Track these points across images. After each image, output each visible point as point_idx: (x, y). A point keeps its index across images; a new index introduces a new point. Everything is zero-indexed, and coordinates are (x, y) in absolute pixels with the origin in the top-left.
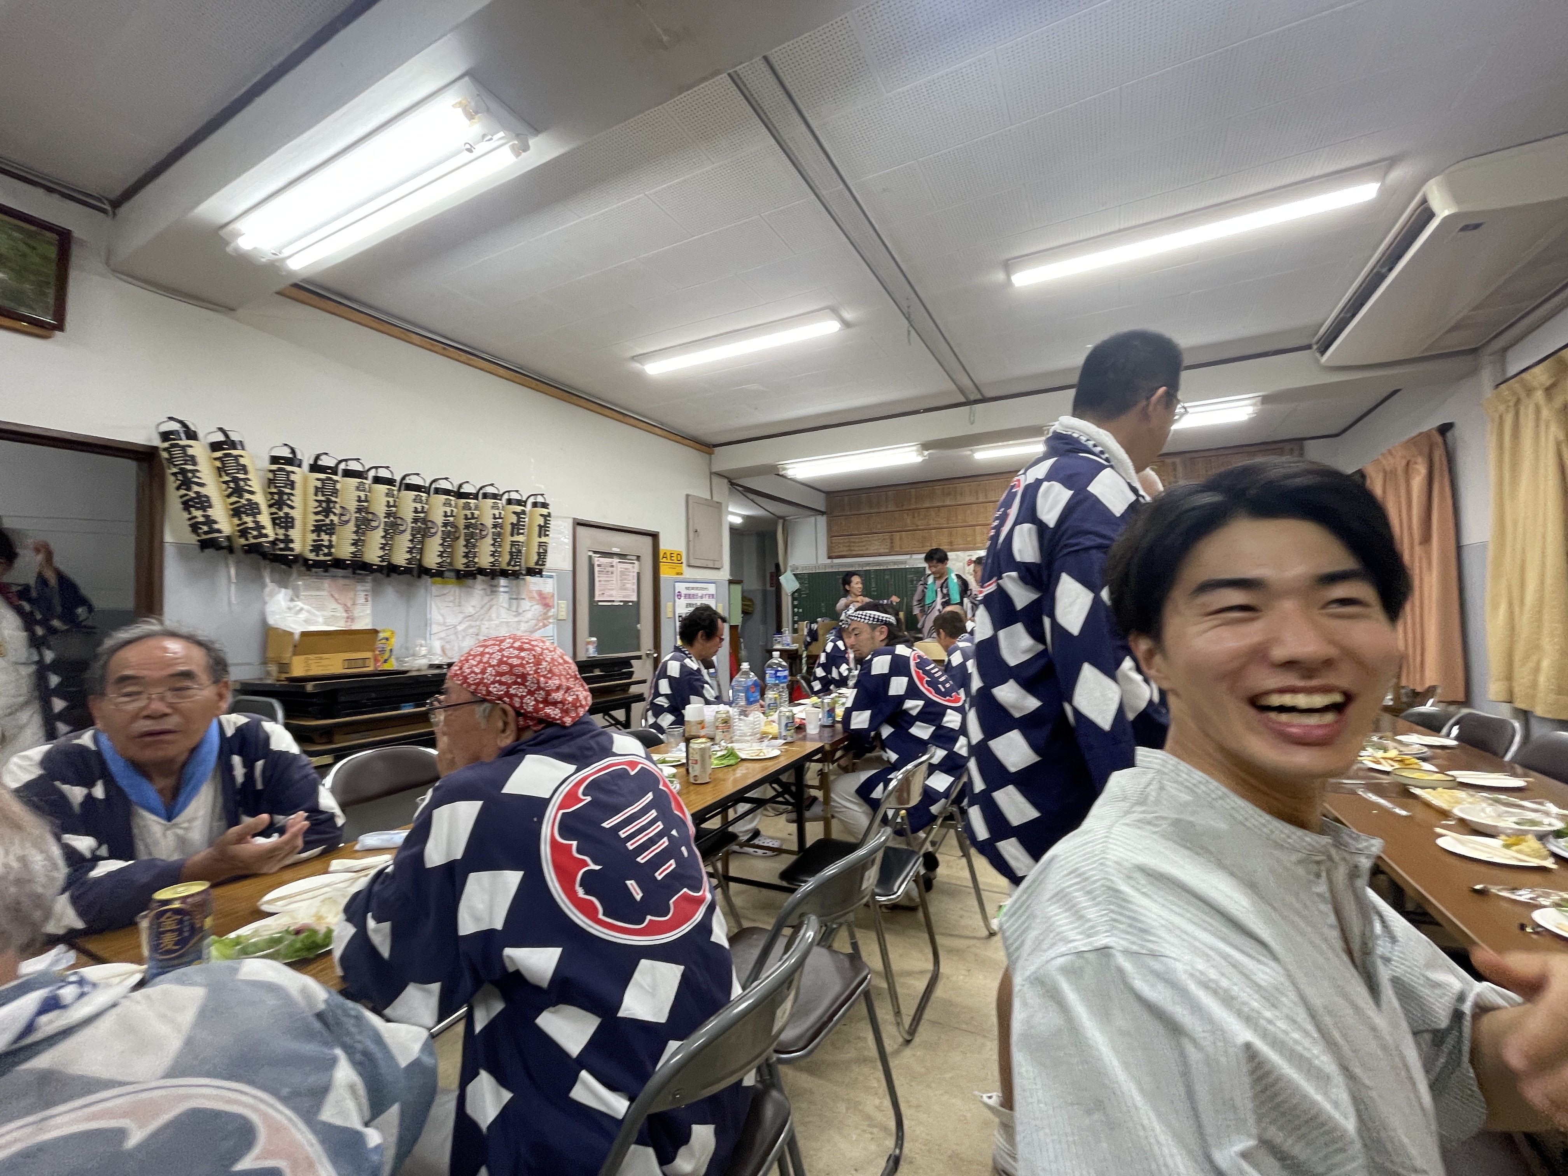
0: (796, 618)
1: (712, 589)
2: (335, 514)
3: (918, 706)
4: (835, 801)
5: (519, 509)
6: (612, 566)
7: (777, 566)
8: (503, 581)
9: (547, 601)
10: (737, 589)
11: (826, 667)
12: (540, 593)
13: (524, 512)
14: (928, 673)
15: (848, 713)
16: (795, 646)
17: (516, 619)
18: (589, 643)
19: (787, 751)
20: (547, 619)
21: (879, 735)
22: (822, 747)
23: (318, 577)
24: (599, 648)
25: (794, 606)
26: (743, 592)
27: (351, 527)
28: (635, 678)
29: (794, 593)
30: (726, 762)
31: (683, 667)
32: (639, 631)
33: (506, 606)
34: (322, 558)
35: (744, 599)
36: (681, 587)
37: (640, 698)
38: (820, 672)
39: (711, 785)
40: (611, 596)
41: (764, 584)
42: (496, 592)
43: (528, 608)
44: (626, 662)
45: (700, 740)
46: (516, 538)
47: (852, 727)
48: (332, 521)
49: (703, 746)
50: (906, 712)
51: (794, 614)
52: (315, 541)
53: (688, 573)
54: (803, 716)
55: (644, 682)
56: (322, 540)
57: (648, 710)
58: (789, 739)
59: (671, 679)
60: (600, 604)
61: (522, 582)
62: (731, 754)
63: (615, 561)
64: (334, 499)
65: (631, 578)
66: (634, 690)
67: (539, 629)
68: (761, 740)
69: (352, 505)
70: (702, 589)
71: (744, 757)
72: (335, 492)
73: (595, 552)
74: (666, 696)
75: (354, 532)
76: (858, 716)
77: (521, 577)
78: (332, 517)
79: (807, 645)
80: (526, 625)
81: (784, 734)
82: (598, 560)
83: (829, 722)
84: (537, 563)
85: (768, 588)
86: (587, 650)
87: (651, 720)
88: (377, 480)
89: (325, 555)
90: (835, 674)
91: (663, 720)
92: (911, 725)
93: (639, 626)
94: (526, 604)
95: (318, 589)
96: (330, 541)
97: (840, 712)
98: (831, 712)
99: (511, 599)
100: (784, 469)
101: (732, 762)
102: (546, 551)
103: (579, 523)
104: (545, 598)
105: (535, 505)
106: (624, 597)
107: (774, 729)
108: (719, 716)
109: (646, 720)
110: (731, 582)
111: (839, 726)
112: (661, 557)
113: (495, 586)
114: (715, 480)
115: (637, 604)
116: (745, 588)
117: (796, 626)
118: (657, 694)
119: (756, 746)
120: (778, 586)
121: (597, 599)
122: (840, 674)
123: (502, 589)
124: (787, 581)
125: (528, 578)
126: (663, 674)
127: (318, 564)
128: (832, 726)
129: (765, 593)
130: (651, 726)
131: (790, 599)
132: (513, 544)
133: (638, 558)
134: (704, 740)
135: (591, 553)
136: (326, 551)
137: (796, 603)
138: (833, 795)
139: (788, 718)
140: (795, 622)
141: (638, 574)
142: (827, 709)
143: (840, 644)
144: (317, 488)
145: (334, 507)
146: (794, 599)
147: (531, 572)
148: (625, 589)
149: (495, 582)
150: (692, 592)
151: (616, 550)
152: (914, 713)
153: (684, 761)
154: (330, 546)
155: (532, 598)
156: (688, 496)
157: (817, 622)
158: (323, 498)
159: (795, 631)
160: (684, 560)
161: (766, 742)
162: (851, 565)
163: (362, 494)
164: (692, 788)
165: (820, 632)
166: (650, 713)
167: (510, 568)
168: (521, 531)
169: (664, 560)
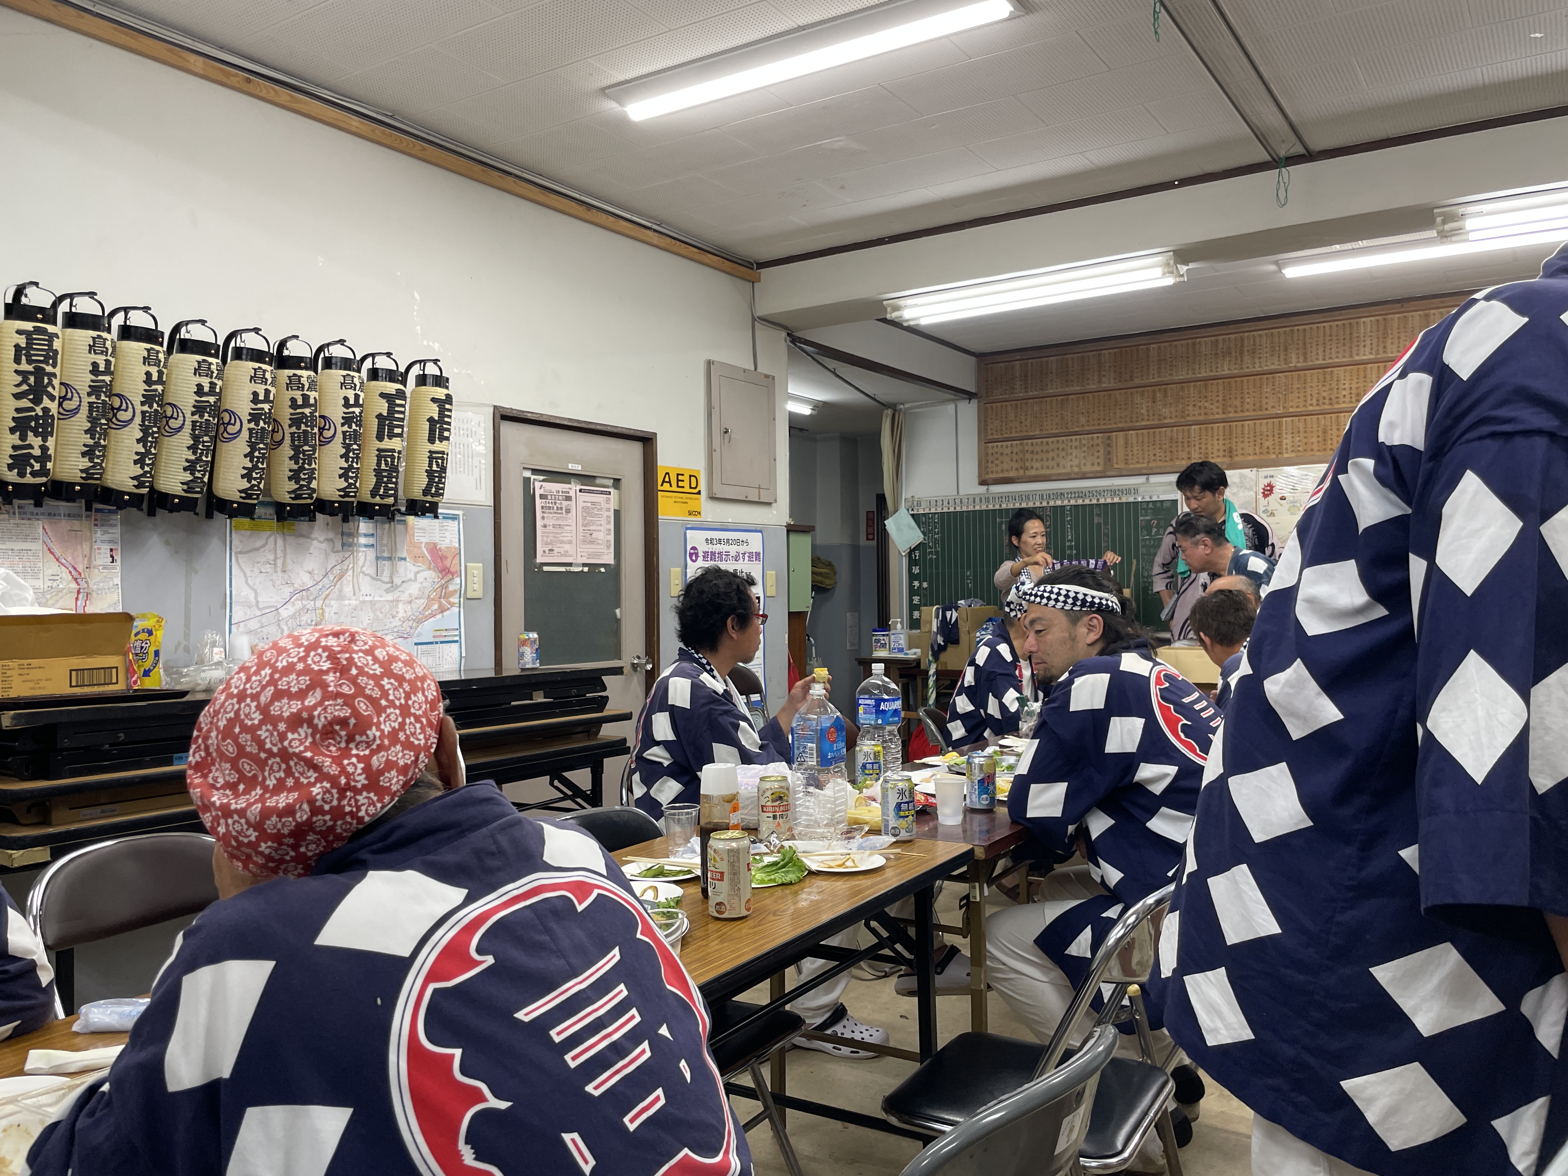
0: (916, 600)
1: (755, 543)
2: (52, 398)
3: (1166, 775)
4: (994, 958)
5: (391, 387)
6: (568, 498)
7: (881, 499)
8: (364, 526)
9: (447, 563)
10: (803, 544)
11: (976, 695)
12: (434, 549)
13: (401, 394)
14: (1187, 710)
15: (1021, 787)
16: (913, 654)
17: (390, 597)
18: (524, 643)
19: (898, 857)
20: (447, 596)
21: (1084, 831)
22: (971, 852)
23: (23, 514)
24: (542, 653)
25: (912, 577)
26: (814, 547)
27: (82, 421)
28: (611, 709)
29: (912, 551)
30: (779, 877)
31: (697, 689)
32: (618, 621)
33: (372, 571)
34: (29, 479)
35: (816, 562)
36: (696, 538)
37: (618, 747)
38: (963, 704)
39: (750, 923)
40: (566, 554)
41: (855, 534)
42: (351, 545)
43: (411, 576)
44: (594, 679)
45: (730, 834)
46: (387, 444)
47: (1030, 815)
48: (46, 410)
49: (734, 845)
50: (1141, 788)
51: (912, 592)
52: (15, 448)
53: (711, 512)
54: (930, 789)
55: (627, 717)
56: (30, 447)
57: (632, 772)
58: (904, 835)
59: (675, 713)
60: (546, 569)
61: (400, 527)
62: (790, 861)
63: (574, 487)
64: (49, 369)
65: (603, 521)
66: (609, 731)
67: (433, 615)
68: (848, 834)
69: (83, 381)
70: (737, 542)
71: (814, 867)
72: (51, 356)
73: (535, 471)
74: (666, 744)
75: (86, 432)
76: (1042, 792)
77: (398, 517)
78: (46, 402)
79: (938, 651)
80: (408, 608)
81: (892, 823)
82: (540, 486)
83: (983, 802)
84: (426, 492)
85: (863, 541)
86: (522, 655)
87: (639, 791)
88: (127, 332)
89: (34, 474)
90: (993, 708)
91: (659, 791)
92: (1152, 813)
93: (618, 611)
94: (407, 569)
95: (25, 539)
96: (45, 449)
97: (1004, 784)
98: (987, 783)
99: (377, 558)
100: (897, 308)
101: (791, 877)
102: (443, 469)
103: (504, 416)
104: (443, 558)
105: (422, 380)
106: (590, 556)
107: (873, 813)
108: (768, 785)
109: (630, 790)
110: (791, 530)
111: (1003, 812)
112: (660, 482)
113: (350, 535)
114: (763, 332)
115: (614, 572)
116: (818, 542)
117: (916, 614)
118: (649, 741)
119: (839, 847)
120: (882, 538)
121: (539, 559)
122: (1003, 708)
123: (363, 540)
124: (899, 529)
125: (411, 519)
126: (660, 702)
127: (21, 491)
128: (988, 811)
129: (855, 549)
130: (639, 802)
131: (905, 562)
132: (381, 454)
133: (617, 482)
134: (736, 834)
135: (528, 474)
136: (37, 466)
137: (916, 570)
138: (989, 947)
139: (901, 792)
140: (913, 608)
141: (617, 513)
142: (978, 776)
143: (1004, 649)
144: (17, 346)
145: (50, 383)
146: (912, 562)
147: (416, 508)
148: (592, 542)
149: (347, 527)
150: (718, 548)
151: (574, 467)
152: (1158, 789)
153: (699, 872)
154: (44, 457)
155: (416, 558)
156: (709, 363)
157: (957, 608)
158: (30, 368)
159: (914, 624)
160: (703, 486)
161: (858, 840)
162: (1027, 496)
163: (101, 360)
164: (713, 926)
165: (963, 627)
166: (636, 777)
167: (378, 500)
168: (397, 431)
169: (666, 486)
